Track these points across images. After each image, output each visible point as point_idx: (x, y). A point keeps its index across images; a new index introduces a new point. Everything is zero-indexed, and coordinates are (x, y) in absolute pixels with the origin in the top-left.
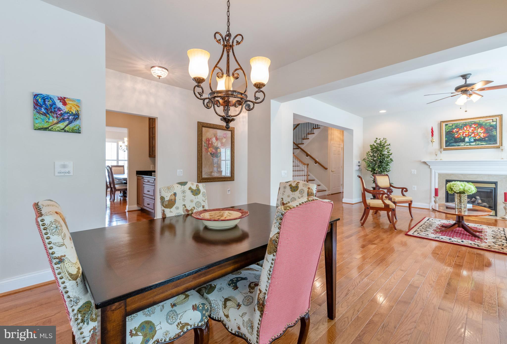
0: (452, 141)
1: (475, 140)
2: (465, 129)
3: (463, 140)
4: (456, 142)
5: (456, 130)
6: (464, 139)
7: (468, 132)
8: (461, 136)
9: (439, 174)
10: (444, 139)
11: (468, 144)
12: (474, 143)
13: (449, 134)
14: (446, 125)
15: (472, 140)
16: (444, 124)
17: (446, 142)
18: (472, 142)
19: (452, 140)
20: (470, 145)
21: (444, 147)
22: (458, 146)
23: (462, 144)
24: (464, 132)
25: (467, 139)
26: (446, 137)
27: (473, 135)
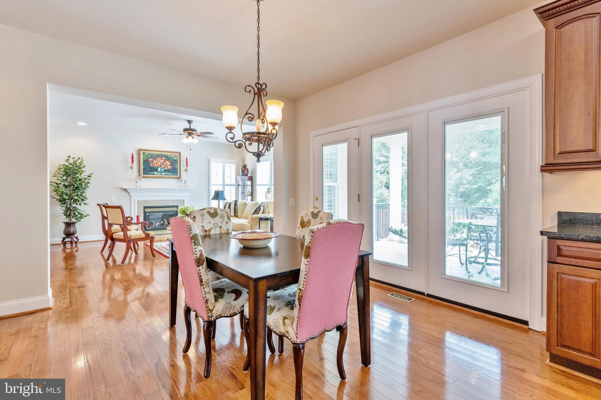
0: (148, 170)
1: (165, 171)
2: (158, 160)
3: (156, 170)
4: (151, 171)
5: (151, 159)
6: (157, 168)
7: (159, 162)
8: (155, 166)
9: (137, 201)
10: (142, 167)
11: (160, 173)
12: (163, 174)
13: (146, 162)
14: (144, 153)
15: (163, 171)
16: (142, 152)
17: (144, 170)
18: (163, 172)
19: (148, 168)
20: (161, 174)
21: (142, 175)
22: (153, 174)
23: (156, 173)
24: (157, 163)
25: (159, 169)
26: (143, 165)
27: (163, 166)
